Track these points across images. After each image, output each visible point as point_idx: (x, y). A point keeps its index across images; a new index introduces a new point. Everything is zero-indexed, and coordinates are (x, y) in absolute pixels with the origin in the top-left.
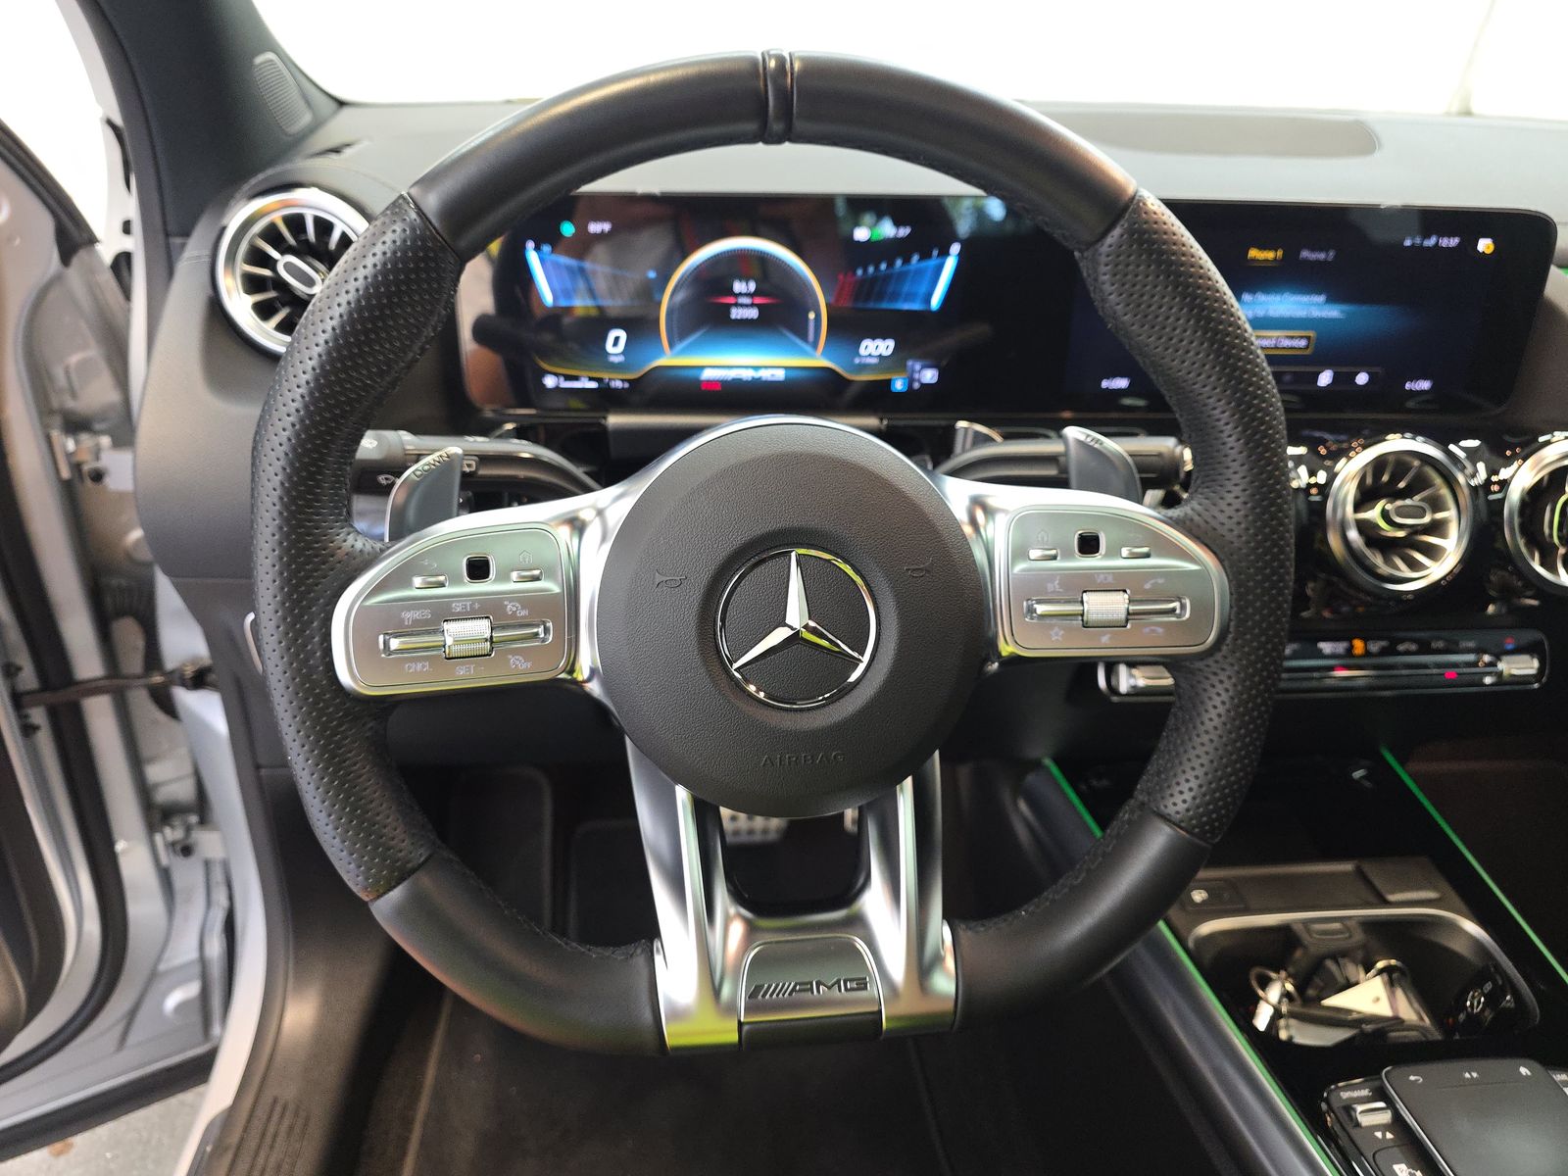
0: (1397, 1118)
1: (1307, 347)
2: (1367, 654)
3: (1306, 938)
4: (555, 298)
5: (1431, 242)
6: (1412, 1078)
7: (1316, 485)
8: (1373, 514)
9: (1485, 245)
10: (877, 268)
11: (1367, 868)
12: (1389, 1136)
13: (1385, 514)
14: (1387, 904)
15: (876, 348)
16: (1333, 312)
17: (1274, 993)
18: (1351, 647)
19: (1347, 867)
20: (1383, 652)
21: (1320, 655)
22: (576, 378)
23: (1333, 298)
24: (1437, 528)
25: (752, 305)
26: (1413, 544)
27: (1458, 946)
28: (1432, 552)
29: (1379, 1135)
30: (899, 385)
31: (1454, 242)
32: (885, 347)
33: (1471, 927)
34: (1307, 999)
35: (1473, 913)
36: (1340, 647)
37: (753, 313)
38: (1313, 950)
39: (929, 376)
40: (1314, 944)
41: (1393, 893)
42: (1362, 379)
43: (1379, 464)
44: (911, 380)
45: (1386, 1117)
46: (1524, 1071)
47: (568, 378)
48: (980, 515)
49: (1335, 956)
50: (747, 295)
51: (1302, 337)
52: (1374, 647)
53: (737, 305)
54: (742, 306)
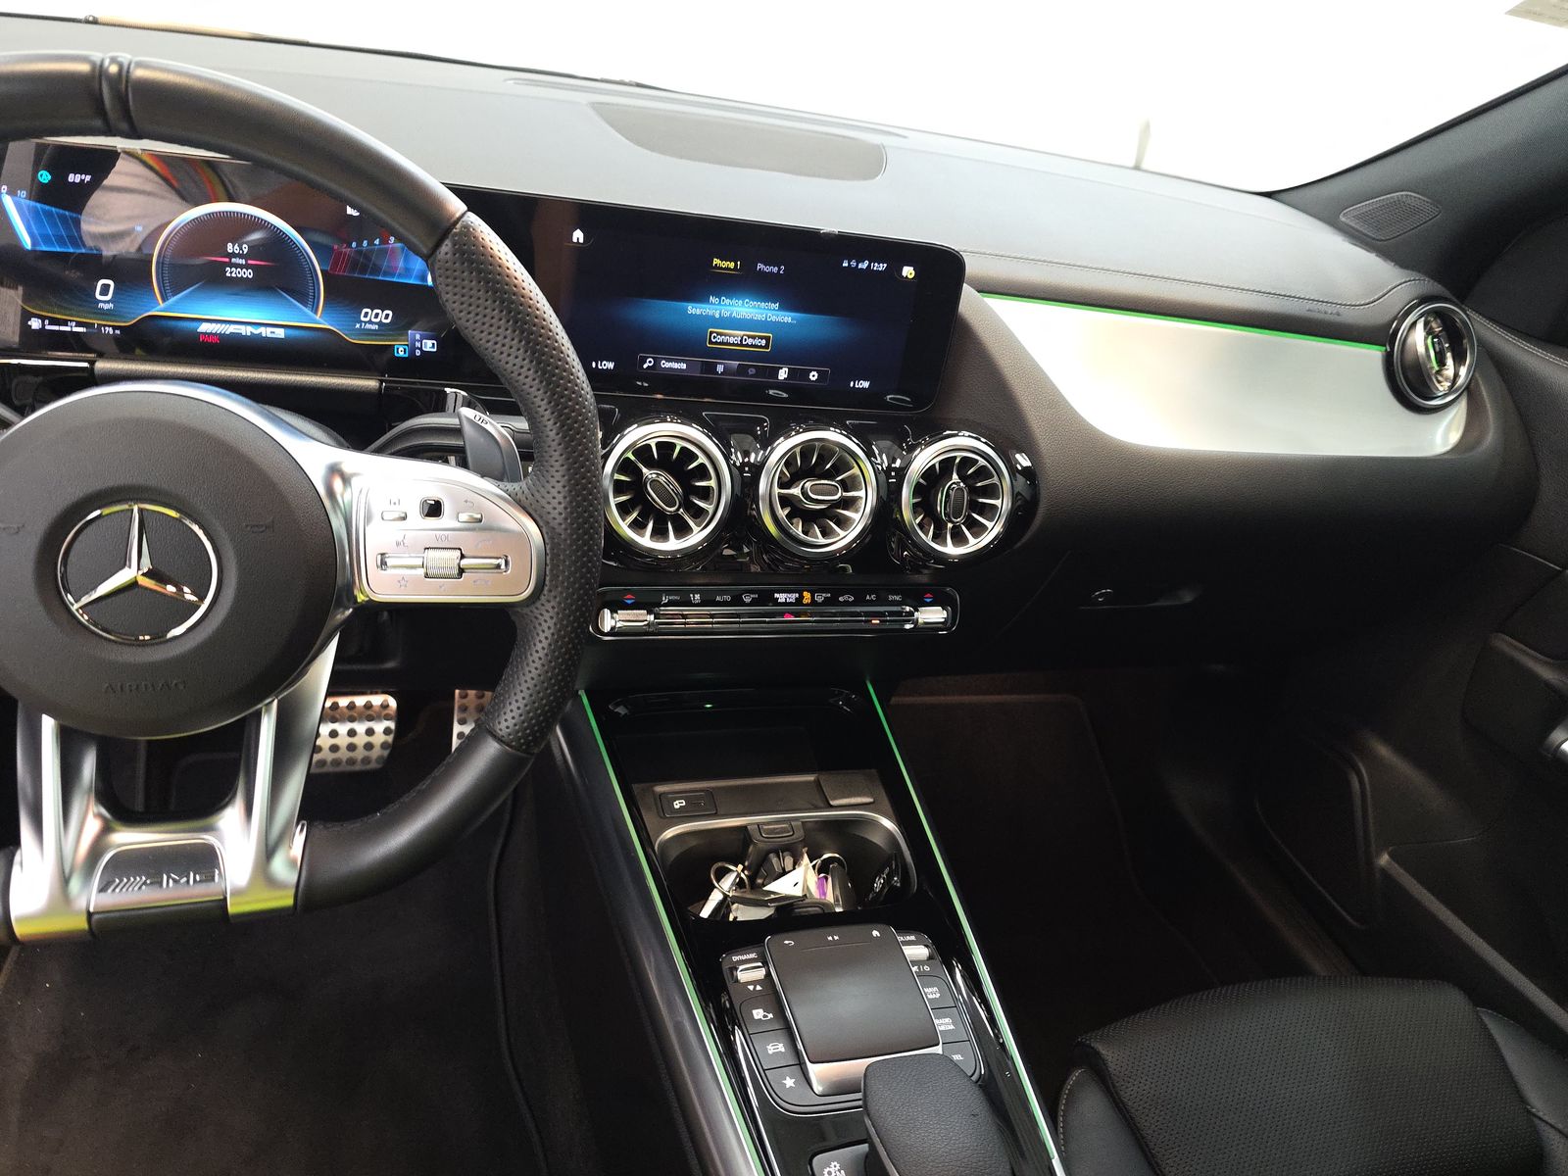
0: (768, 974)
1: (767, 346)
2: (814, 602)
3: (756, 836)
4: (34, 244)
5: (864, 265)
6: (786, 942)
7: (749, 464)
8: (796, 491)
9: (908, 272)
10: (371, 243)
11: (823, 778)
12: (759, 988)
13: (804, 492)
14: (831, 807)
15: (375, 317)
16: (787, 317)
17: (727, 883)
18: (801, 597)
19: (811, 778)
20: (826, 602)
21: (776, 602)
22: (65, 323)
23: (786, 306)
24: (849, 503)
25: (247, 266)
26: (828, 517)
27: (877, 839)
28: (843, 523)
29: (751, 988)
30: (401, 352)
31: (882, 267)
32: (385, 316)
33: (888, 824)
34: (751, 888)
35: (896, 815)
36: (792, 597)
37: (248, 274)
38: (761, 845)
39: (429, 345)
40: (760, 843)
41: (835, 799)
42: (814, 376)
43: (807, 449)
44: (413, 349)
45: (761, 974)
46: (875, 933)
47: (54, 321)
48: (338, 484)
49: (779, 851)
50: (240, 256)
51: (761, 338)
52: (819, 598)
53: (232, 265)
54: (237, 266)
